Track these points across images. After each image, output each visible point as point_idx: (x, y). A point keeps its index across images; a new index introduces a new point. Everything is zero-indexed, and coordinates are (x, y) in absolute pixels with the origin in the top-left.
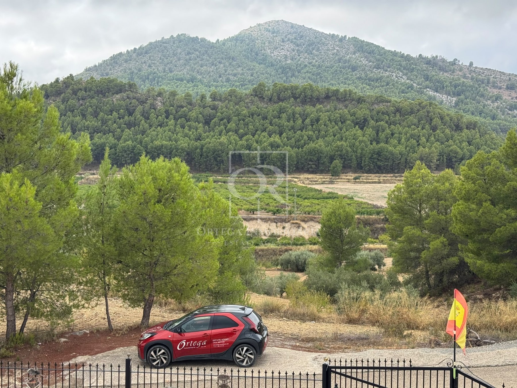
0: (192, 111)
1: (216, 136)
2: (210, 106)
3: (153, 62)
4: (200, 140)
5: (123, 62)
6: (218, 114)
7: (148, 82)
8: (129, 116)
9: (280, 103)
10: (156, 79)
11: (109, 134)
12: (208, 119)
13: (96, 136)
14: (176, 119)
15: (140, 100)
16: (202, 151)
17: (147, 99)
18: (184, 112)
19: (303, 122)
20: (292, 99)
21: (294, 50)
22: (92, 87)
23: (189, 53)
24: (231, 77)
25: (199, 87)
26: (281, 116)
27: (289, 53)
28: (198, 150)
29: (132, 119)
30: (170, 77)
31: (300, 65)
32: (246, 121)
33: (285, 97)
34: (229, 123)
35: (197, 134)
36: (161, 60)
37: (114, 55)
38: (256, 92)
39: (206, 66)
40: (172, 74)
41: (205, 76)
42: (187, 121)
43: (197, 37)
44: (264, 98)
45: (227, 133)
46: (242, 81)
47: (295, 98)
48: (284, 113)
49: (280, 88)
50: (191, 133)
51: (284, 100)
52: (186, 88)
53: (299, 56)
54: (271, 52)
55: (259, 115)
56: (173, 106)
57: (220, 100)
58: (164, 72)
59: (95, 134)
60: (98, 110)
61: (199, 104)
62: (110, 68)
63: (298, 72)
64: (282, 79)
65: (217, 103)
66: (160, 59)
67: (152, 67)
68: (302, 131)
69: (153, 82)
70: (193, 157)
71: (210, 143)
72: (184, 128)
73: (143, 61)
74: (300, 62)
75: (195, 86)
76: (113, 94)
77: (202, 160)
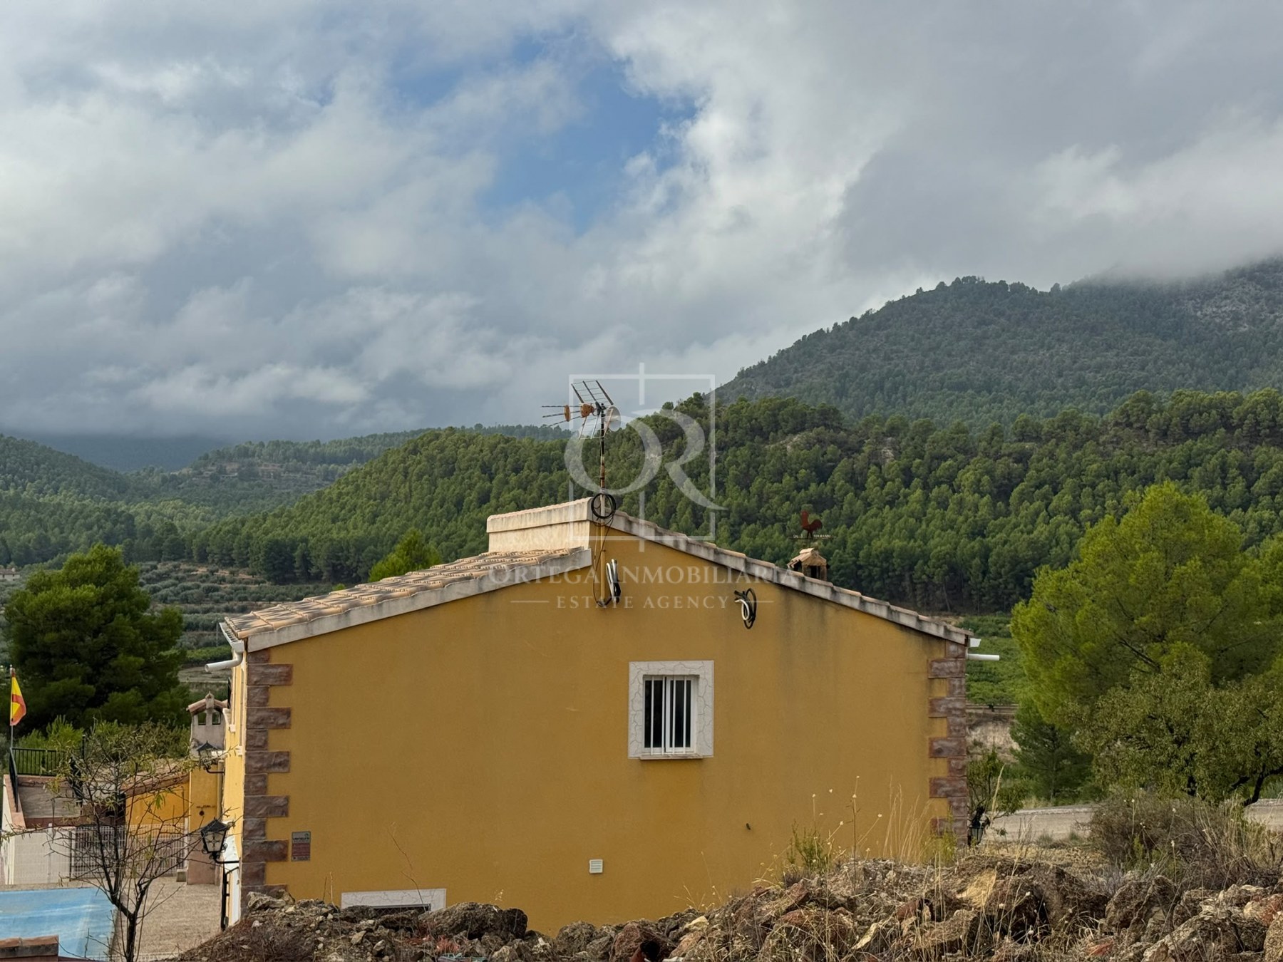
0: (968, 467)
1: (1022, 526)
2: (1010, 455)
3: (894, 348)
4: (984, 536)
5: (825, 351)
6: (1030, 473)
7: (881, 396)
8: (819, 484)
9: (1187, 442)
10: (901, 388)
11: (773, 524)
12: (1006, 485)
13: (746, 532)
14: (926, 487)
15: (846, 446)
16: (987, 561)
17: (862, 443)
18: (948, 469)
19: (1248, 487)
20: (1223, 430)
21: (1257, 300)
22: (741, 420)
23: (983, 322)
24: (1089, 375)
25: (1006, 402)
26: (1189, 473)
27: (1243, 307)
28: (977, 561)
29: (826, 490)
30: (935, 381)
31: (1275, 336)
32: (1100, 487)
33: (1201, 426)
34: (1056, 493)
35: (976, 522)
36: (914, 343)
37: (804, 336)
38: (1128, 416)
39: (1025, 350)
40: (941, 374)
41: (1020, 375)
42: (954, 492)
43: (1002, 283)
44: (1147, 431)
45: (1051, 517)
46: (1116, 384)
47: (1230, 428)
48: (1197, 465)
49: (1190, 403)
50: (961, 519)
51: (1199, 434)
52: (973, 408)
53: (1272, 312)
54: (1195, 307)
55: (1133, 473)
56: (922, 457)
57: (1037, 439)
58: (922, 369)
59: (743, 526)
60: (752, 471)
61: (985, 449)
62: (796, 368)
63: (1270, 354)
64: (1225, 374)
65: (1028, 446)
66: (913, 340)
67: (892, 359)
68: (1245, 510)
69: (894, 396)
70: (965, 576)
71: (1005, 542)
72: (946, 509)
73: (871, 347)
74: (1275, 327)
75: (994, 400)
76: (786, 434)
77: (986, 584)
